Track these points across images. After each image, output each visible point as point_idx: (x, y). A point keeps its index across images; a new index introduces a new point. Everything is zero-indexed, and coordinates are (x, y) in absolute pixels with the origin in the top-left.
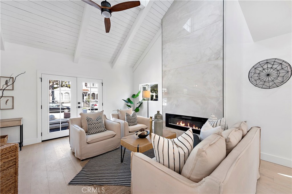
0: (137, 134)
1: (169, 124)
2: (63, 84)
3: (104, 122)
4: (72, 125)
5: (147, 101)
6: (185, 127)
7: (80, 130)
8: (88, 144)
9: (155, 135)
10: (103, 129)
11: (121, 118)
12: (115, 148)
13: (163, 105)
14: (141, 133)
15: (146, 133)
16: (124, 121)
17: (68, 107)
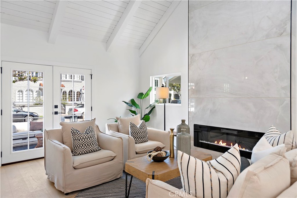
0: (150, 156)
1: (200, 141)
2: (24, 75)
3: (96, 137)
4: (49, 140)
5: (163, 104)
6: (227, 146)
7: (64, 148)
8: (75, 169)
9: (183, 153)
10: (96, 147)
11: (122, 132)
12: (115, 177)
13: (189, 111)
14: (156, 153)
15: (164, 155)
16: (128, 136)
17: (32, 113)
